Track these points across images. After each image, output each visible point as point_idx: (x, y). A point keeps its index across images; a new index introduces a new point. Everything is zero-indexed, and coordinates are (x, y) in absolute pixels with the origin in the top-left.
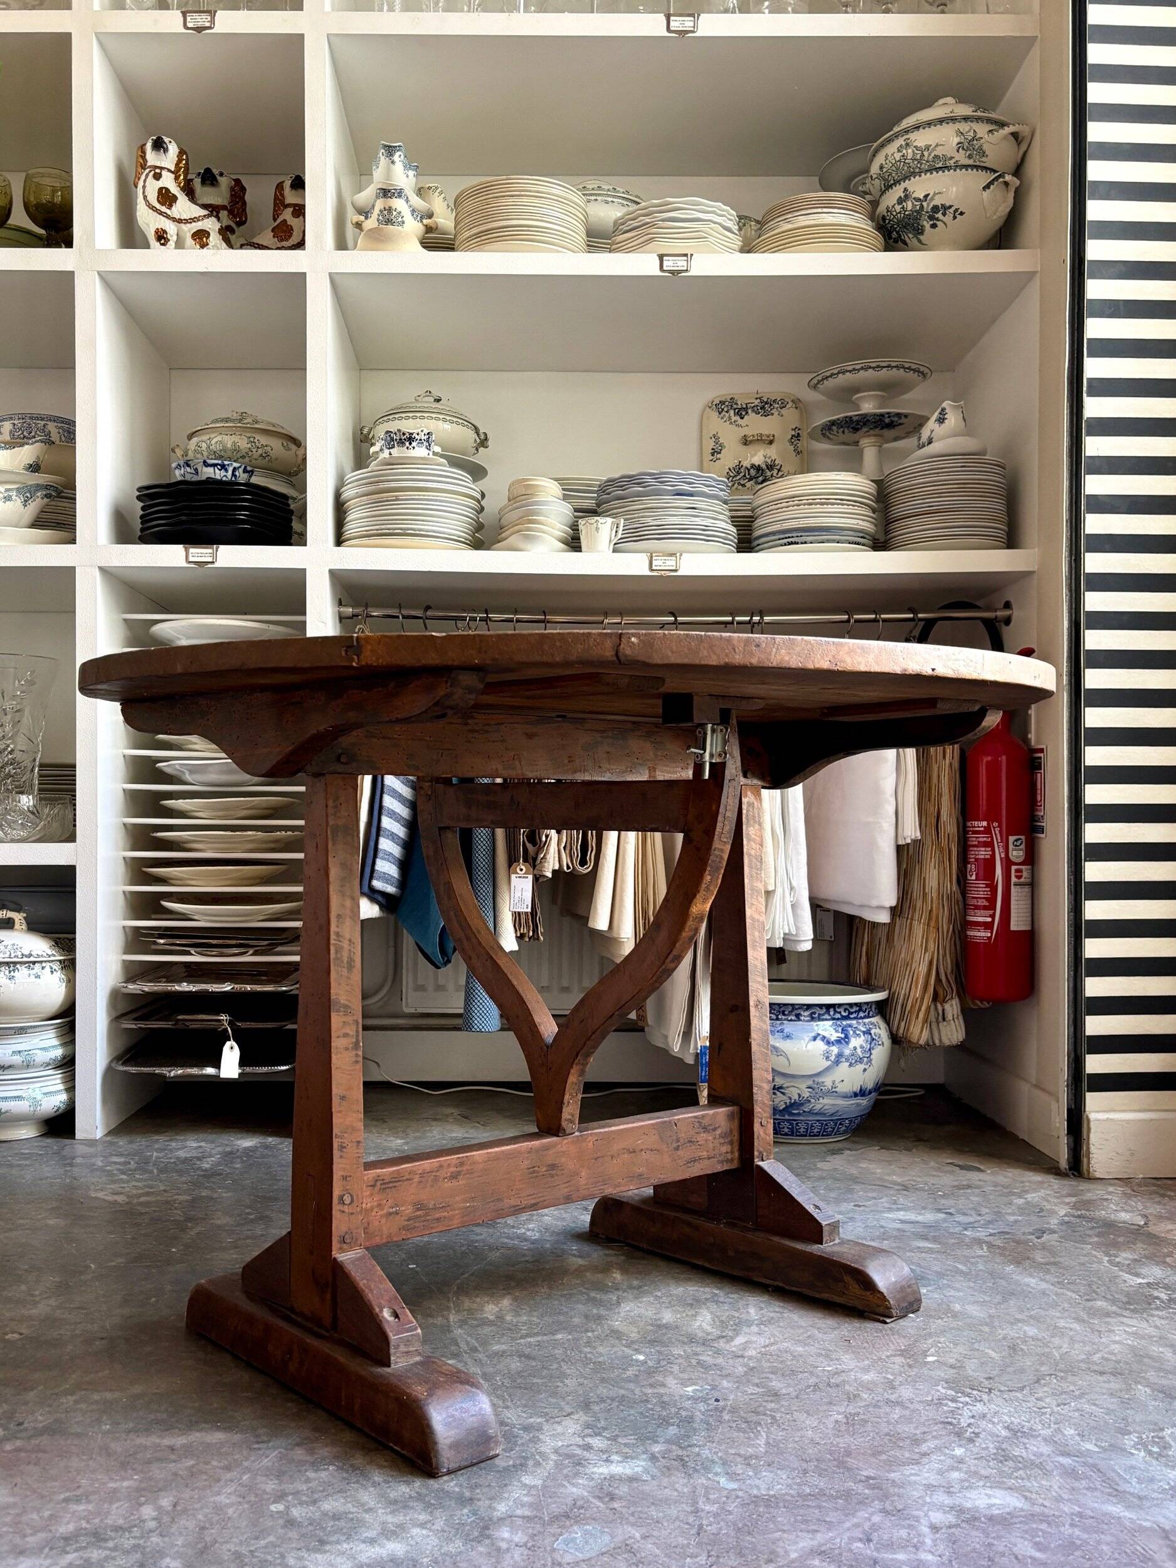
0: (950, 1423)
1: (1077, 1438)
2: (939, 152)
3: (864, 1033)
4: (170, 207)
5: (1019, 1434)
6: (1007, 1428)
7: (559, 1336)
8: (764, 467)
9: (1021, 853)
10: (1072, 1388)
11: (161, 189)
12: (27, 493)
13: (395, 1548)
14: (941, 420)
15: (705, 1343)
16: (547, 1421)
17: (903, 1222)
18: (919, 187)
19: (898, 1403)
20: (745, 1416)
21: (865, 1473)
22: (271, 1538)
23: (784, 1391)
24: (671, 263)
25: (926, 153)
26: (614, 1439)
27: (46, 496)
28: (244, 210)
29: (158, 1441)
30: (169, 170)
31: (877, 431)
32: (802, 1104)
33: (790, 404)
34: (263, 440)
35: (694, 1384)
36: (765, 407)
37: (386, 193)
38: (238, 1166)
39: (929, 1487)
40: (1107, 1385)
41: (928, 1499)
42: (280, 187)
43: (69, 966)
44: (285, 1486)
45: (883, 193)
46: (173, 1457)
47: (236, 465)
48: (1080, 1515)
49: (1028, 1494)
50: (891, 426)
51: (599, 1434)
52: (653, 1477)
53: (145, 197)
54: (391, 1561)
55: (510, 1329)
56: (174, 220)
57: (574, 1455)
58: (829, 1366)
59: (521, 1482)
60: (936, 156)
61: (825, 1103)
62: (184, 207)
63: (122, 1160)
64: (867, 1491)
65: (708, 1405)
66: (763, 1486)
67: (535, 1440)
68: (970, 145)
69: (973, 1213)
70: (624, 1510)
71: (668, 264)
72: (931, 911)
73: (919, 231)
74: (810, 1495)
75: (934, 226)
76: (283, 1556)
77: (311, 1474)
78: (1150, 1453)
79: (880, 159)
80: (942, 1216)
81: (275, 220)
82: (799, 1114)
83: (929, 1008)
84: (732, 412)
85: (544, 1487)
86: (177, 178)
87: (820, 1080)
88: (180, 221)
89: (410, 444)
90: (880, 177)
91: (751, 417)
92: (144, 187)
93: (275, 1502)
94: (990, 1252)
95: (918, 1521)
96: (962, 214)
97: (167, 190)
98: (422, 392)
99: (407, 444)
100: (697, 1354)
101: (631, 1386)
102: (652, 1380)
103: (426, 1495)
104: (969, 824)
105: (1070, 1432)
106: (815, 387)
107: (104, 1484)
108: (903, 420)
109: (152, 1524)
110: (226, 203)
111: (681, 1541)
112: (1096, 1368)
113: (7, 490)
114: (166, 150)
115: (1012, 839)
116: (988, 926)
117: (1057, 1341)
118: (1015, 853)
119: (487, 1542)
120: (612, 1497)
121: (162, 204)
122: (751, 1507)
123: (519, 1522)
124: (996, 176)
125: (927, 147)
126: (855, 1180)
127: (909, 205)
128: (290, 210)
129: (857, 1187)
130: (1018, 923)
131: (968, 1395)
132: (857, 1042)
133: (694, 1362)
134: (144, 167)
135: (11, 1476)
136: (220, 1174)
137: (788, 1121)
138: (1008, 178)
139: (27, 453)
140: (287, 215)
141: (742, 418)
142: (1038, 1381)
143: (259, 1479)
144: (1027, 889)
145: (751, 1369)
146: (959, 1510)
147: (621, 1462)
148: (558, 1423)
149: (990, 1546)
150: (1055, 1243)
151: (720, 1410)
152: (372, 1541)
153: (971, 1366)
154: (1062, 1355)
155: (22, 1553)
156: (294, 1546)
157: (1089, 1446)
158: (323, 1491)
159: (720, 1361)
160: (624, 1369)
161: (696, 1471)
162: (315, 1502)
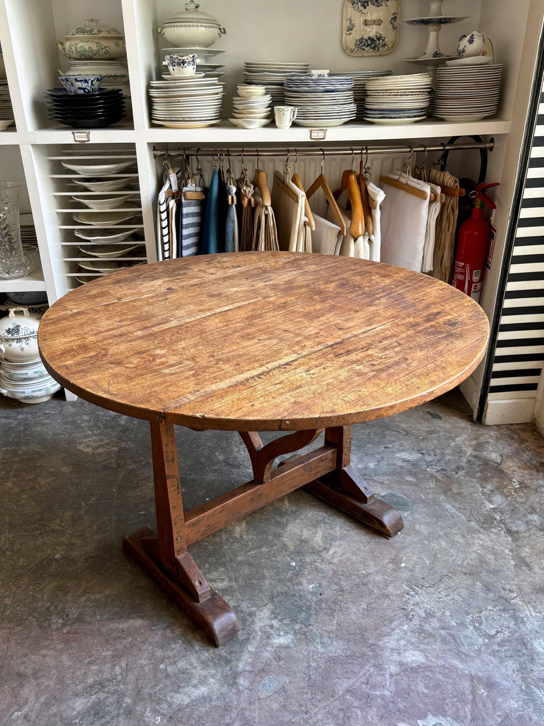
0: (404, 609)
1: (450, 618)
5: (429, 616)
6: (425, 612)
7: (263, 549)
8: (375, 38)
9: (478, 278)
10: (453, 584)
13: (203, 690)
14: (471, 42)
15: (318, 553)
16: (258, 609)
17: (404, 460)
19: (387, 596)
20: (330, 604)
21: (370, 642)
22: (161, 685)
23: (345, 589)
26: (281, 621)
29: (117, 626)
31: (437, 25)
34: (105, 43)
35: (313, 583)
36: (378, 1)
39: (393, 650)
40: (465, 582)
41: (391, 658)
44: (164, 653)
47: (92, 79)
48: (443, 667)
49: (427, 654)
50: (445, 22)
51: (276, 618)
52: (295, 646)
54: (203, 698)
55: (245, 545)
57: (267, 632)
58: (364, 570)
59: (247, 649)
64: (370, 653)
65: (317, 597)
66: (334, 650)
67: (253, 622)
69: (432, 453)
70: (284, 666)
74: (350, 656)
76: (166, 696)
77: (173, 646)
78: (475, 627)
80: (420, 455)
84: (360, 4)
85: (256, 652)
89: (184, 65)
91: (370, 7)
93: (162, 663)
94: (436, 485)
95: (386, 671)
99: (182, 65)
101: (289, 584)
102: (297, 581)
103: (215, 658)
104: (456, 262)
105: (448, 614)
107: (101, 653)
108: (452, 20)
109: (119, 677)
111: (302, 684)
112: (464, 570)
115: (475, 272)
117: (452, 551)
118: (475, 278)
119: (235, 686)
120: (280, 659)
122: (328, 664)
123: (247, 674)
126: (387, 427)
131: (413, 590)
133: (313, 566)
135: (68, 649)
141: (365, 8)
142: (440, 581)
143: (156, 649)
145: (335, 572)
146: (401, 664)
147: (284, 636)
148: (262, 610)
149: (409, 685)
150: (462, 478)
151: (321, 601)
152: (195, 686)
153: (418, 569)
154: (453, 561)
155: (77, 695)
156: (169, 689)
157: (453, 623)
158: (178, 656)
159: (323, 566)
160: (288, 573)
161: (310, 641)
162: (175, 663)
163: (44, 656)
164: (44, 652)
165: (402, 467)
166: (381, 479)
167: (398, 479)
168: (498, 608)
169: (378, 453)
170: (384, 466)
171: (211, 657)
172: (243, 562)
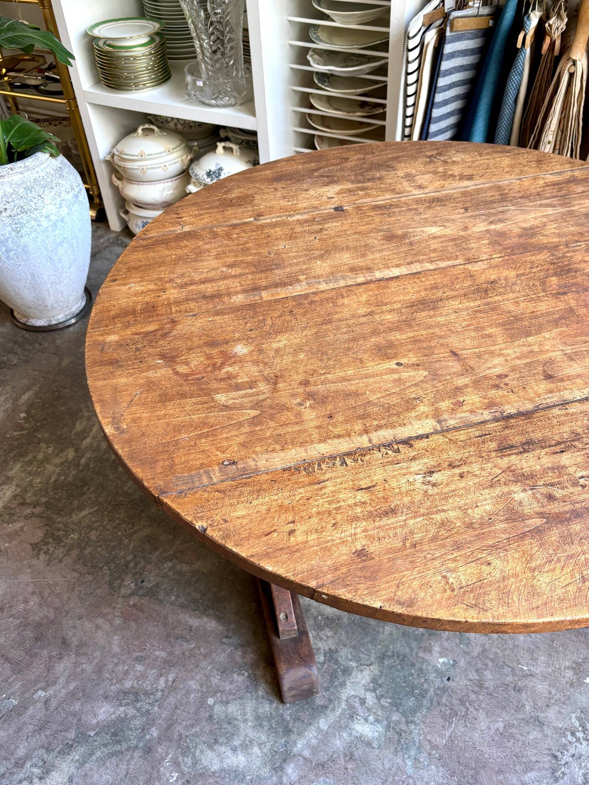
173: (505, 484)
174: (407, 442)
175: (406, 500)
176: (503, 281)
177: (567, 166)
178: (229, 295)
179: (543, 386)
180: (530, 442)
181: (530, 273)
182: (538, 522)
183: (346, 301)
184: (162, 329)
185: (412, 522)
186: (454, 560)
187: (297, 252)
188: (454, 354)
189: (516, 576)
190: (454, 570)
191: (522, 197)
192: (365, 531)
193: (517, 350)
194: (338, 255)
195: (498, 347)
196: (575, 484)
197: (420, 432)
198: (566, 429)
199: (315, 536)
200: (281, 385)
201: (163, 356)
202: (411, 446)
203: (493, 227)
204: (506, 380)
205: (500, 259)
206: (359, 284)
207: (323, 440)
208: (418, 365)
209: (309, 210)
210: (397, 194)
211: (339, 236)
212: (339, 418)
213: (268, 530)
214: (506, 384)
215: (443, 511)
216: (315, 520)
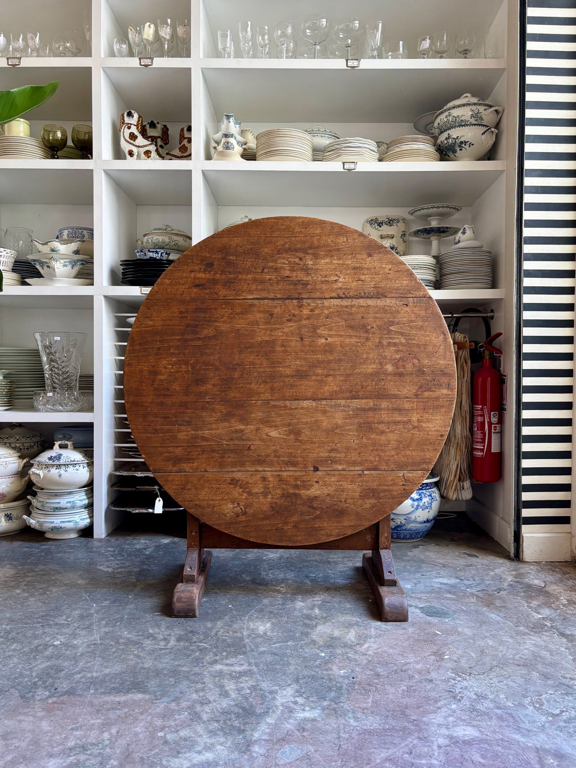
0: (451, 692)
1: (505, 700)
2: (463, 118)
3: (429, 496)
4: (134, 141)
5: (480, 698)
6: (476, 694)
7: (289, 643)
9: (496, 419)
10: (505, 673)
11: (131, 133)
12: (73, 264)
13: (209, 756)
14: (464, 233)
15: (351, 647)
16: (280, 688)
17: (441, 584)
18: (455, 133)
19: (431, 681)
20: (364, 686)
21: (412, 718)
22: (157, 750)
23: (382, 674)
24: (348, 166)
25: (457, 119)
26: (307, 698)
27: (82, 264)
28: (168, 138)
29: (113, 699)
30: (134, 125)
31: (438, 234)
32: (402, 526)
33: (401, 221)
34: (175, 238)
35: (345, 669)
36: (390, 222)
37: (226, 136)
38: (161, 553)
39: (440, 725)
40: (520, 672)
41: (438, 732)
42: (182, 130)
43: (91, 465)
44: (165, 723)
45: (439, 135)
46: (119, 707)
48: (502, 740)
49: (481, 729)
50: (444, 232)
51: (301, 696)
52: (323, 719)
53: (124, 136)
54: (207, 763)
55: (269, 640)
56: (136, 146)
57: (290, 707)
58: (403, 660)
59: (265, 721)
60: (462, 120)
61: (412, 526)
62: (141, 141)
63: (112, 549)
64: (413, 727)
65: (349, 680)
66: (369, 724)
67: (274, 699)
68: (476, 116)
69: (471, 579)
70: (308, 737)
71: (347, 166)
72: (458, 443)
73: (455, 152)
74: (388, 729)
75: (461, 150)
76: (161, 760)
77: (177, 717)
78: (535, 707)
79: (438, 121)
80: (458, 581)
81: (180, 144)
82: (400, 530)
83: (457, 484)
85: (276, 724)
86: (137, 128)
87: (410, 516)
88: (139, 147)
90: (438, 128)
91: (384, 227)
92: (123, 132)
93: (160, 731)
94: (477, 600)
95: (433, 743)
96: (473, 145)
97: (133, 133)
98: (243, 216)
100: (347, 653)
101: (317, 670)
102: (327, 667)
103: (225, 728)
105: (502, 696)
106: (411, 214)
107: (89, 721)
108: (449, 230)
109: (107, 742)
110: (160, 135)
111: (331, 753)
112: (516, 662)
113: (65, 262)
114: (133, 116)
115: (492, 413)
116: (482, 450)
117: (501, 648)
118: (494, 419)
119: (248, 753)
120: (304, 730)
121: (131, 139)
122: (363, 735)
123: (263, 743)
124: (488, 128)
125: (458, 116)
126: (423, 562)
127: (450, 141)
128: (186, 140)
129: (424, 565)
130: (495, 449)
131: (460, 677)
132: (426, 500)
133: (345, 657)
134: (123, 123)
135: (50, 716)
136: (153, 557)
137: (396, 533)
138: (493, 129)
139: (74, 246)
140: (185, 142)
142: (491, 670)
143: (155, 719)
144: (499, 435)
145: (369, 661)
146: (451, 737)
147: (309, 711)
148: (284, 689)
149: (462, 756)
150: (505, 596)
151: (354, 683)
152: (199, 752)
153: (463, 661)
154: (502, 656)
155: (51, 756)
156: (166, 754)
157: (510, 704)
158: (181, 725)
159: (357, 657)
160: (315, 661)
161: (341, 716)
162: (177, 731)
163: (20, 721)
164: (21, 717)
165: (439, 588)
166: (419, 596)
167: (437, 596)
168: (560, 693)
169: (415, 579)
170: (421, 587)
171: (221, 727)
172: (265, 652)
173: (313, 269)
174: (339, 297)
175: (348, 272)
176: (260, 381)
177: (170, 478)
178: (388, 409)
179: (277, 311)
180: (295, 284)
181: (244, 384)
182: (310, 251)
183: (335, 388)
184: (422, 392)
185: (350, 263)
186: (342, 245)
187: (348, 435)
188: (302, 339)
189: (326, 235)
190: (344, 242)
191: (214, 451)
192: (366, 263)
193: (276, 333)
194: (329, 426)
195: (283, 338)
196: (290, 262)
197: (332, 300)
198: (280, 287)
199: (383, 266)
200: (377, 341)
201: (423, 373)
202: (338, 294)
203: (243, 427)
204: (289, 318)
205: (253, 399)
206: (325, 399)
207: (369, 306)
208: (319, 337)
209: (333, 473)
210: (279, 475)
211: (323, 443)
212: (360, 316)
213: (397, 273)
214: (290, 315)
215: (338, 264)
216: (381, 272)
